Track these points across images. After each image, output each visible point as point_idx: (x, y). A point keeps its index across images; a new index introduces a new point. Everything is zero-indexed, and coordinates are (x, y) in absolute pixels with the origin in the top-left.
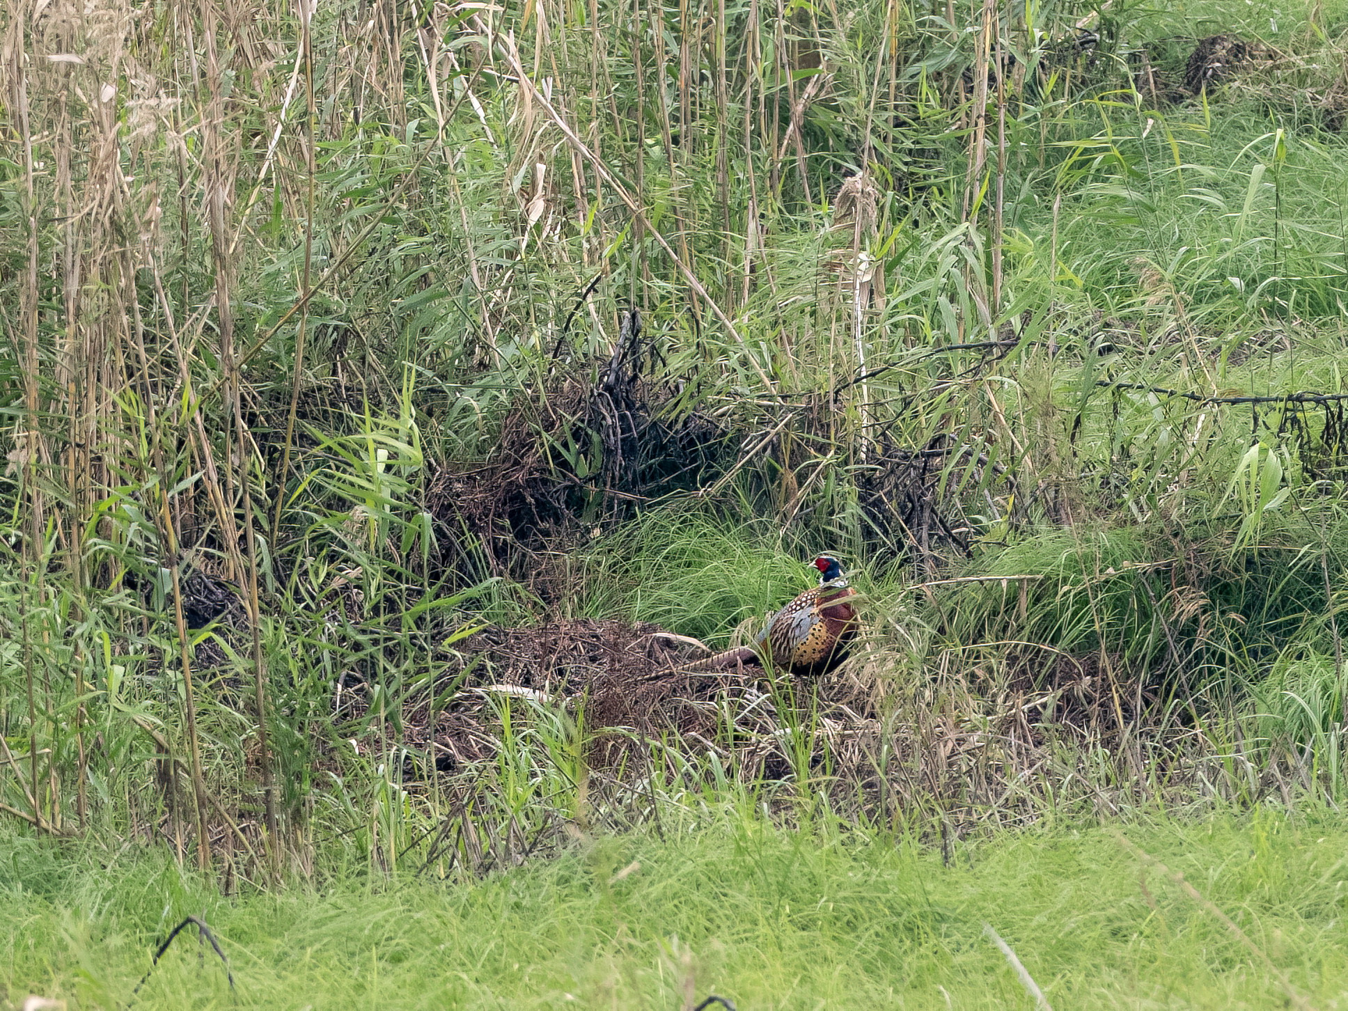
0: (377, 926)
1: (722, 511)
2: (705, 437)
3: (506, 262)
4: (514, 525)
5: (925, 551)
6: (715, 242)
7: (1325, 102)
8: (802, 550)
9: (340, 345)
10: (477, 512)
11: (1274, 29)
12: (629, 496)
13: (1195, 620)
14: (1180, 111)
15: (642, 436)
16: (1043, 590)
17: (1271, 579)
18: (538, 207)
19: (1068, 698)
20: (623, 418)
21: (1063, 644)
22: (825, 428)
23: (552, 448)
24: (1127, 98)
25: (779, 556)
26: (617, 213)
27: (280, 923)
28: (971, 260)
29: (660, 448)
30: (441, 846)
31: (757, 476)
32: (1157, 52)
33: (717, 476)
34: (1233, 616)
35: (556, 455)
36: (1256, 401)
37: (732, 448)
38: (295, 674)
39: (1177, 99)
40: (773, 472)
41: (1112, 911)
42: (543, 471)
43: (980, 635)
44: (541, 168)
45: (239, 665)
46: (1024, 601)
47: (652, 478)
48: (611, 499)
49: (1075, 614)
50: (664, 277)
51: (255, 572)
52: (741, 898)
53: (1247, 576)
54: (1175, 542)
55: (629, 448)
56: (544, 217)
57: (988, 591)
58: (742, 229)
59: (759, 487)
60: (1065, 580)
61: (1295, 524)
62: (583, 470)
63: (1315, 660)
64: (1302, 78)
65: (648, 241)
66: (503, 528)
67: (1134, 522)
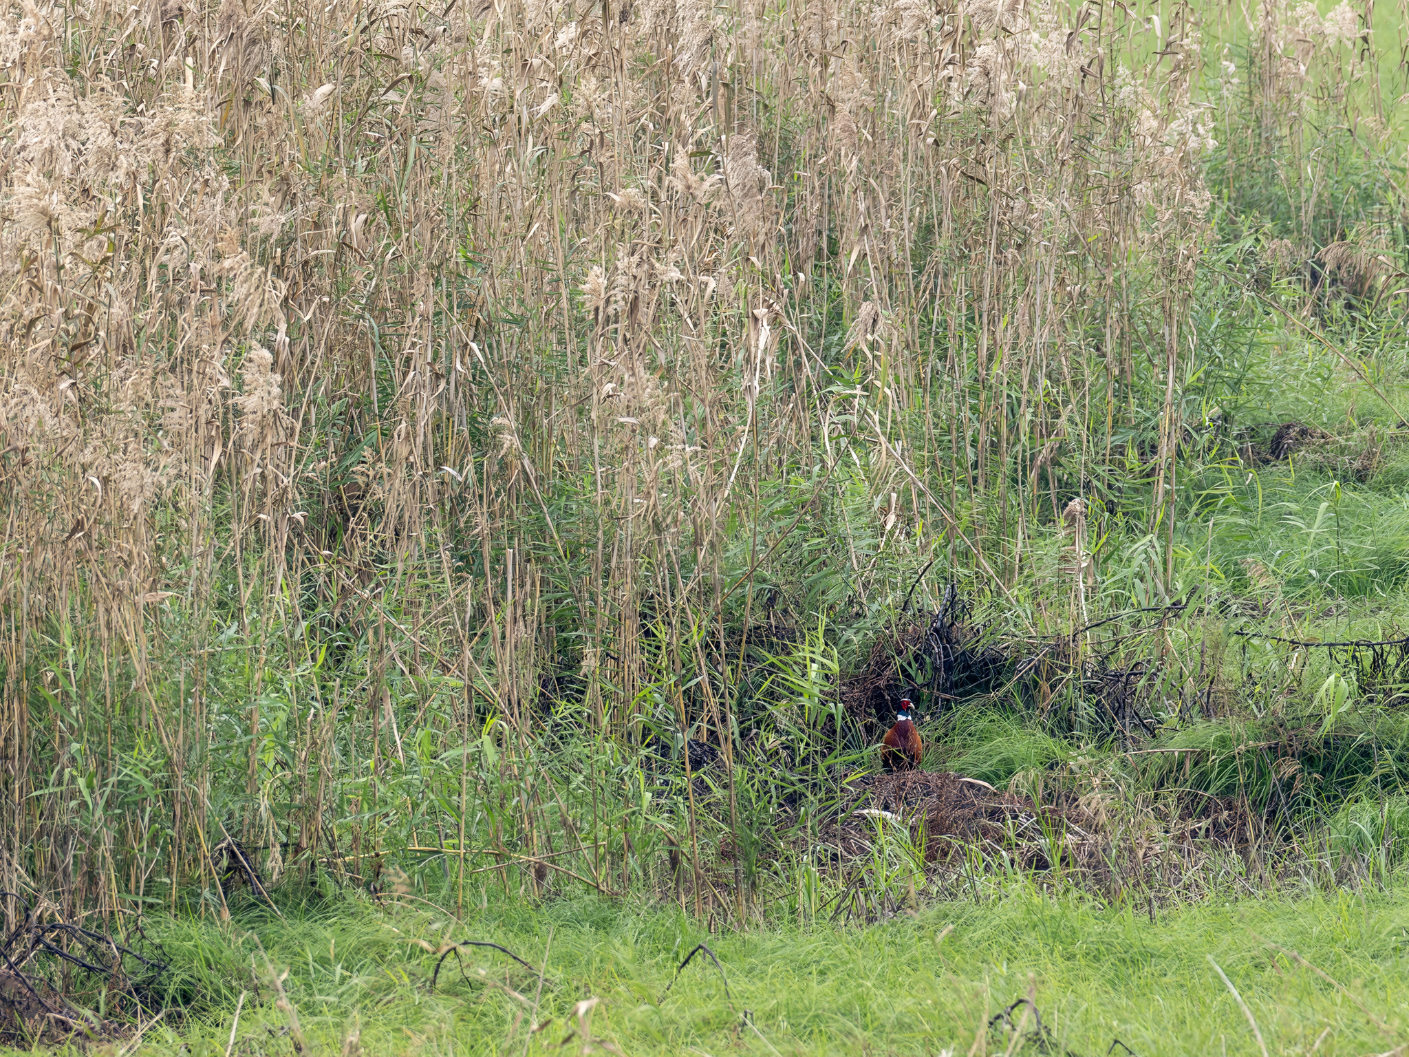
0: (808, 953)
1: (1004, 706)
2: (994, 661)
3: (872, 553)
4: (877, 712)
5: (1128, 734)
6: (996, 544)
7: (1357, 465)
8: (1052, 731)
9: (772, 601)
10: (855, 704)
11: (1325, 420)
12: (948, 696)
13: (1293, 778)
14: (1268, 469)
15: (956, 659)
16: (1200, 758)
17: (1339, 753)
18: (892, 518)
19: (1215, 824)
20: (945, 648)
21: (1212, 790)
22: (1067, 656)
23: (902, 666)
24: (1235, 462)
25: (1040, 734)
26: (939, 525)
27: (748, 949)
28: (1154, 557)
29: (967, 667)
30: (843, 905)
31: (1025, 685)
32: (1253, 432)
33: (1001, 685)
34: (1315, 775)
35: (904, 670)
36: (1331, 645)
37: (1012, 669)
38: (754, 801)
39: (1267, 462)
40: (1036, 684)
41: (1254, 953)
42: (895, 680)
43: (1162, 785)
44: (894, 495)
45: (718, 793)
46: (1188, 765)
47: (962, 686)
48: (937, 698)
49: (1219, 773)
50: (967, 565)
51: (731, 738)
52: (1028, 940)
53: (1324, 751)
54: (1280, 730)
55: (949, 667)
56: (895, 526)
57: (1166, 758)
58: (1014, 536)
59: (1027, 692)
60: (1214, 752)
61: (1354, 720)
62: (920, 680)
63: (1366, 803)
64: (1343, 450)
65: (957, 542)
66: (870, 714)
67: (1255, 716)
